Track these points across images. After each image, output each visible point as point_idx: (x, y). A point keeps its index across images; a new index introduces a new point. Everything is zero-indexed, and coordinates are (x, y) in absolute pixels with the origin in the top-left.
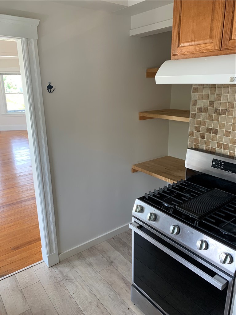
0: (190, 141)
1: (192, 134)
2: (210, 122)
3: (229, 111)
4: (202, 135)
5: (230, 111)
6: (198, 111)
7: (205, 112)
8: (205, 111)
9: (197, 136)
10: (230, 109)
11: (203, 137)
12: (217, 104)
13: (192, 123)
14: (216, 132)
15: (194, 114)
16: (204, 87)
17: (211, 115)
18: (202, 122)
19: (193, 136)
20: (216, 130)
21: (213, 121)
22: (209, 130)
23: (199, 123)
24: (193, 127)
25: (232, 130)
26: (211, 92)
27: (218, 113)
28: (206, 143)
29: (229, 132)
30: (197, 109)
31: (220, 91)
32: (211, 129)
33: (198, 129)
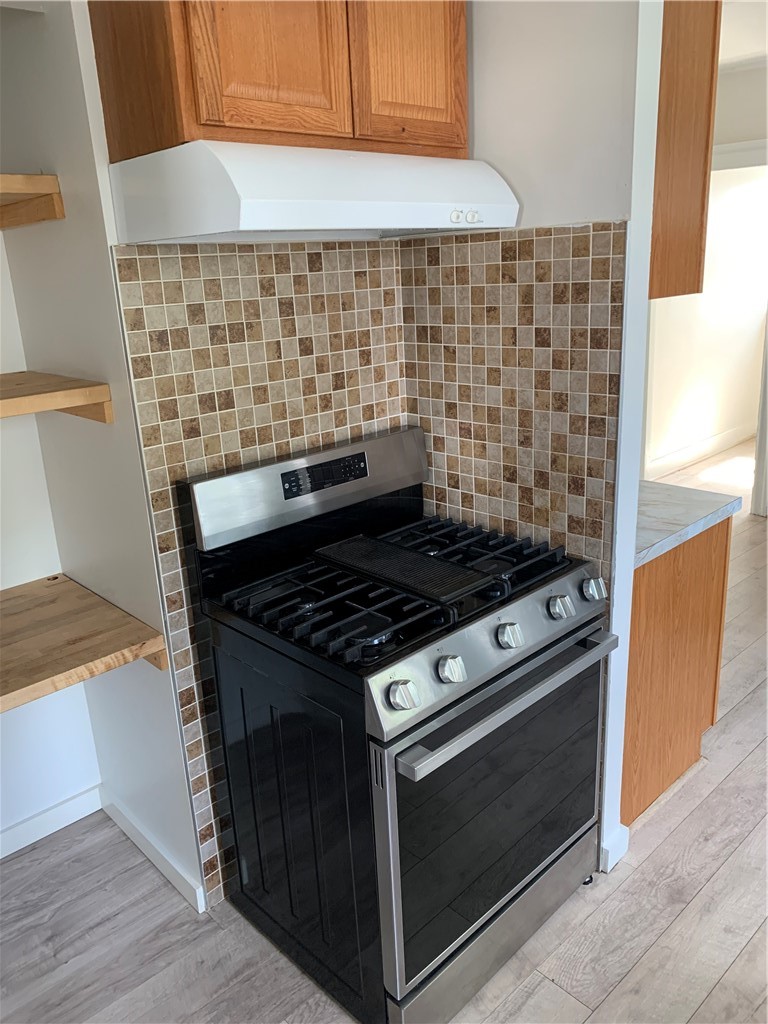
0: (153, 461)
1: (153, 435)
2: (205, 375)
3: (250, 326)
4: (188, 425)
5: (254, 325)
6: (157, 345)
7: (181, 344)
8: (181, 339)
9: (171, 437)
10: (253, 321)
11: (192, 431)
12: (213, 311)
13: (145, 395)
14: (228, 401)
15: (142, 359)
16: (159, 256)
17: (202, 350)
18: (179, 383)
19: (157, 440)
20: (229, 393)
21: (213, 369)
22: (207, 402)
23: (166, 388)
24: (151, 410)
25: (271, 378)
26: (187, 272)
27: (223, 340)
28: (206, 446)
29: (265, 389)
30: (151, 340)
31: (214, 268)
32: (211, 396)
33: (169, 411)
